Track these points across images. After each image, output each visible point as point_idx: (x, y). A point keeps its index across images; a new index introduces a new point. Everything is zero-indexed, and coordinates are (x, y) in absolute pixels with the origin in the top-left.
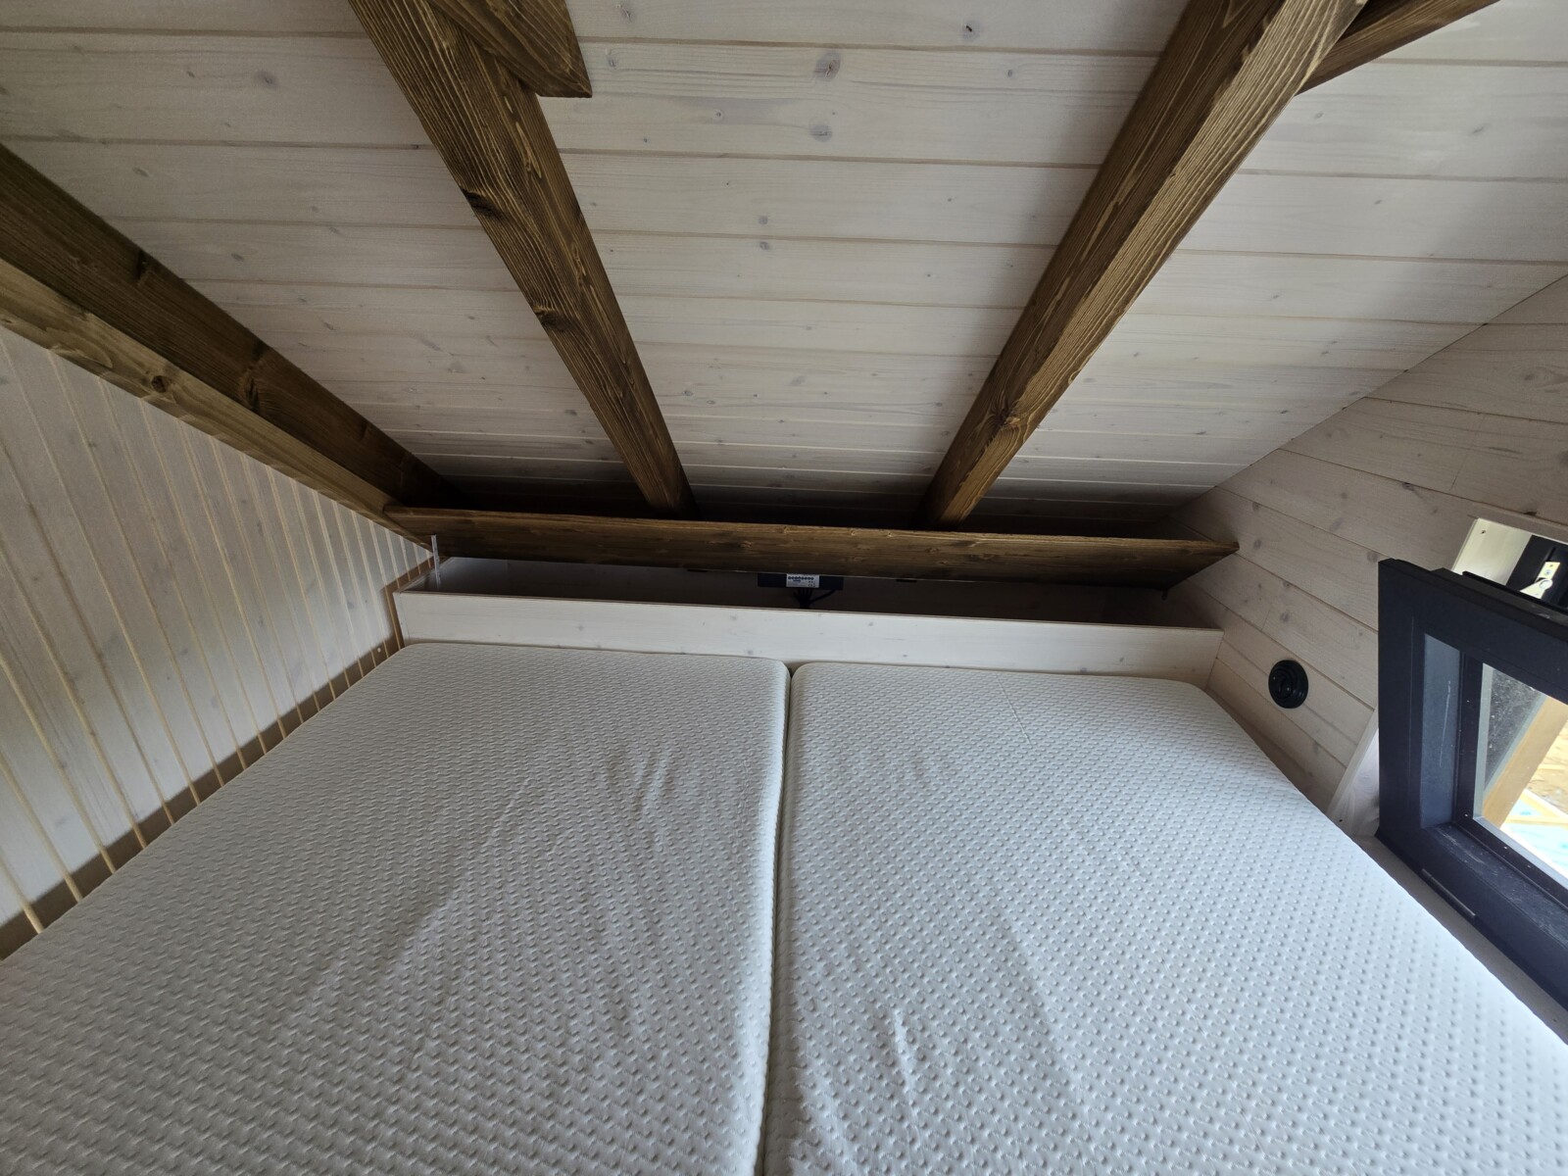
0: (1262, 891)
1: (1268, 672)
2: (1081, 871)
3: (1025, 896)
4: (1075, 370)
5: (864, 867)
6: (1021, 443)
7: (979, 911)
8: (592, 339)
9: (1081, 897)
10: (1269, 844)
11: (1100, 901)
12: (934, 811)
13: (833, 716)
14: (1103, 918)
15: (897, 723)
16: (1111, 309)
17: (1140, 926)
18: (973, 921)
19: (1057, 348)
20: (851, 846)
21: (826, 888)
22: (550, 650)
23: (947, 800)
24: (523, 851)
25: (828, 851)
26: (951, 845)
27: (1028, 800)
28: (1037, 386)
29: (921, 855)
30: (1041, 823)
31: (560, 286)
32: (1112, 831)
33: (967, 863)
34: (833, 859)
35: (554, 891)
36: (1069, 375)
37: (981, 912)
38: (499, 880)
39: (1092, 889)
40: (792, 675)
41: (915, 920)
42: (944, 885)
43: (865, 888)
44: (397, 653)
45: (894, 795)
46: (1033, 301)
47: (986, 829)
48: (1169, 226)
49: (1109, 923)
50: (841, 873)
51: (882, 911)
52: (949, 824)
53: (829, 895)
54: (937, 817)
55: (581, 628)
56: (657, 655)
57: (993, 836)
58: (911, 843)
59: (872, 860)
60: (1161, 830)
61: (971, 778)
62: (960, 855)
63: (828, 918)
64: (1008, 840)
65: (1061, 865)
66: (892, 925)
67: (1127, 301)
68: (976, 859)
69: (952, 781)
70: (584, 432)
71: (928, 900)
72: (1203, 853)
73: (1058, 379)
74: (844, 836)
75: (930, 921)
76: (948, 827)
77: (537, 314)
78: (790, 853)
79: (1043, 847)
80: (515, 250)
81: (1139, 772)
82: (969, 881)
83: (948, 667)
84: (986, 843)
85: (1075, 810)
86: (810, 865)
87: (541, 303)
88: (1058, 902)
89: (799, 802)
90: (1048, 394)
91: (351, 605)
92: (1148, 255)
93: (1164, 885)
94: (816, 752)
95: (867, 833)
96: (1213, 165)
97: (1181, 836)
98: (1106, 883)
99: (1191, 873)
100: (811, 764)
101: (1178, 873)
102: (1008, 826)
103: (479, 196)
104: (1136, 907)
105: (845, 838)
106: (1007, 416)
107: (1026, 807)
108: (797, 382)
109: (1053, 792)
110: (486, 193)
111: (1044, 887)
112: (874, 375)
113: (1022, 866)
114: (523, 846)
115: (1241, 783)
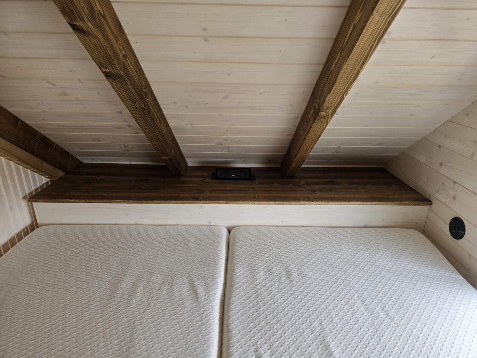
0: (444, 323)
1: (449, 224)
2: (362, 318)
3: (336, 331)
4: (346, 92)
5: (263, 321)
6: (327, 123)
7: (315, 338)
8: (129, 83)
9: (362, 330)
10: (448, 302)
11: (370, 331)
12: (295, 294)
13: (248, 251)
14: (372, 339)
15: (278, 253)
16: (357, 66)
17: (388, 341)
18: (313, 343)
19: (337, 82)
20: (257, 312)
21: (245, 332)
22: (112, 226)
23: (301, 288)
24: (101, 321)
25: (246, 315)
26: (303, 309)
27: (339, 287)
28: (331, 99)
29: (289, 314)
30: (344, 297)
31: (113, 61)
32: (376, 299)
33: (310, 317)
34: (249, 318)
35: (117, 338)
36: (344, 93)
37: (316, 339)
38: (89, 336)
39: (367, 326)
40: (229, 233)
41: (286, 344)
42: (300, 327)
43: (263, 330)
44: (34, 231)
45: (277, 287)
46: (327, 62)
47: (319, 301)
48: (375, 34)
49: (374, 341)
50: (252, 324)
51: (271, 341)
52: (302, 299)
53: (247, 335)
54: (297, 296)
55: (127, 215)
56: (165, 226)
57: (322, 304)
58: (284, 309)
59: (266, 317)
60: (399, 298)
61: (313, 278)
62: (307, 314)
63: (246, 345)
64: (329, 305)
65: (353, 316)
66: (275, 347)
67: (364, 63)
68: (314, 315)
69: (303, 279)
70: (126, 121)
71: (292, 335)
72: (418, 307)
73: (339, 96)
74: (253, 307)
75: (293, 344)
76: (301, 301)
77: (103, 72)
78: (228, 316)
79: (345, 308)
80: (92, 46)
81: (390, 272)
82: (311, 325)
83: (303, 226)
84: (319, 307)
85: (360, 290)
86: (238, 321)
87: (105, 67)
88: (351, 333)
89: (232, 292)
90: (336, 102)
91: (11, 208)
92: (369, 45)
93: (400, 323)
94: (241, 269)
95: (264, 305)
96: (389, 11)
97: (408, 300)
98: (373, 323)
99: (412, 317)
100: (238, 274)
101: (406, 317)
102: (329, 299)
103: (76, 25)
104: (387, 333)
105: (254, 308)
106: (320, 112)
107: (337, 290)
108: (225, 97)
109: (350, 283)
110: (79, 23)
111: (345, 326)
112: (261, 94)
113: (335, 317)
114: (101, 319)
115: (436, 275)
